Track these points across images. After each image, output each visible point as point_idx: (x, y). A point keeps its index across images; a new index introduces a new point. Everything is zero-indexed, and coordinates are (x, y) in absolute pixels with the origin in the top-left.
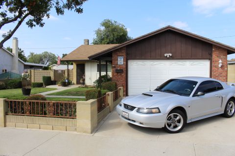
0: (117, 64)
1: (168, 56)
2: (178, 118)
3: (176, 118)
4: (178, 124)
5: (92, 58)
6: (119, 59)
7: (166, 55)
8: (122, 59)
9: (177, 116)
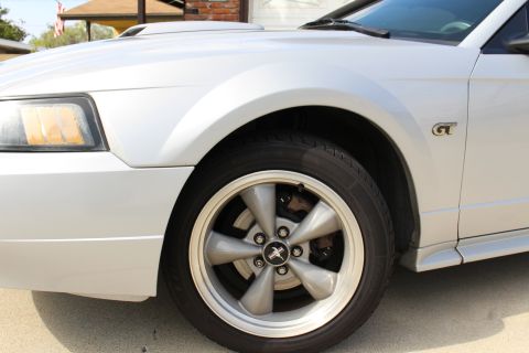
2: (317, 220)
3: (300, 216)
4: (313, 276)
9: (313, 199)
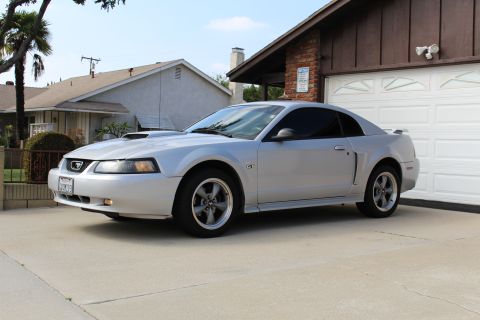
0: (295, 91)
1: (428, 55)
5: (234, 76)
6: (299, 76)
7: (419, 50)
8: (306, 76)
